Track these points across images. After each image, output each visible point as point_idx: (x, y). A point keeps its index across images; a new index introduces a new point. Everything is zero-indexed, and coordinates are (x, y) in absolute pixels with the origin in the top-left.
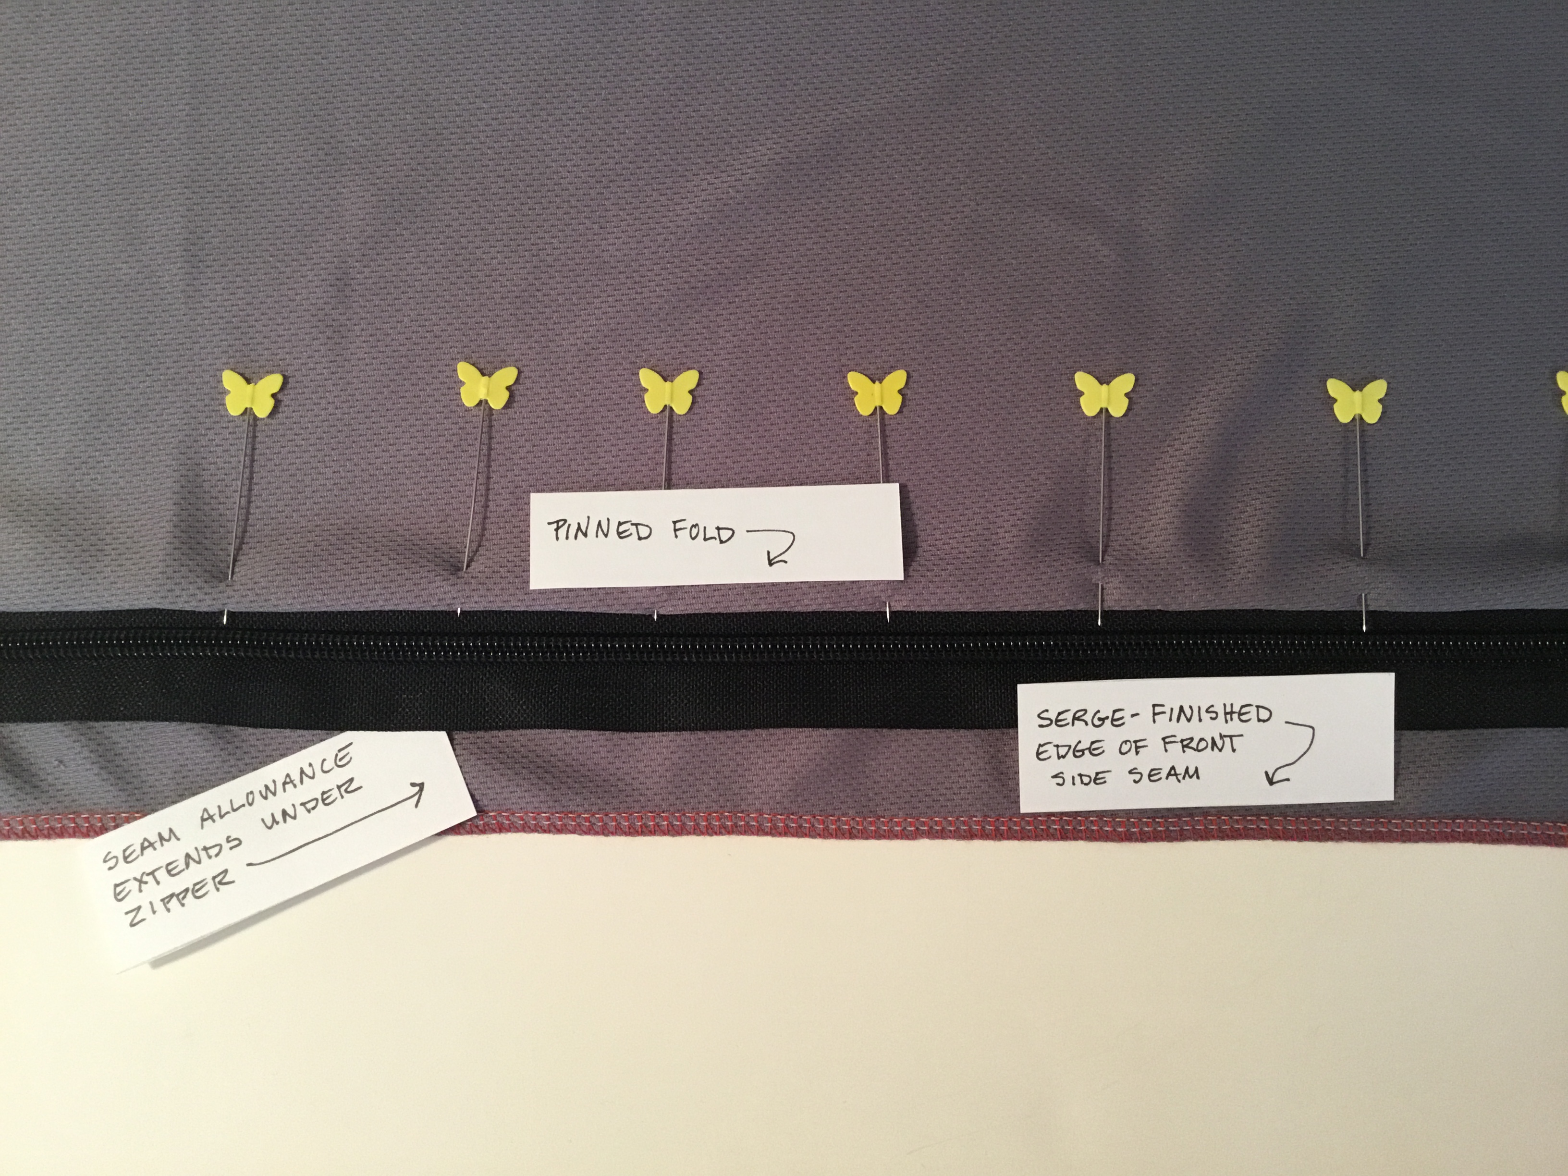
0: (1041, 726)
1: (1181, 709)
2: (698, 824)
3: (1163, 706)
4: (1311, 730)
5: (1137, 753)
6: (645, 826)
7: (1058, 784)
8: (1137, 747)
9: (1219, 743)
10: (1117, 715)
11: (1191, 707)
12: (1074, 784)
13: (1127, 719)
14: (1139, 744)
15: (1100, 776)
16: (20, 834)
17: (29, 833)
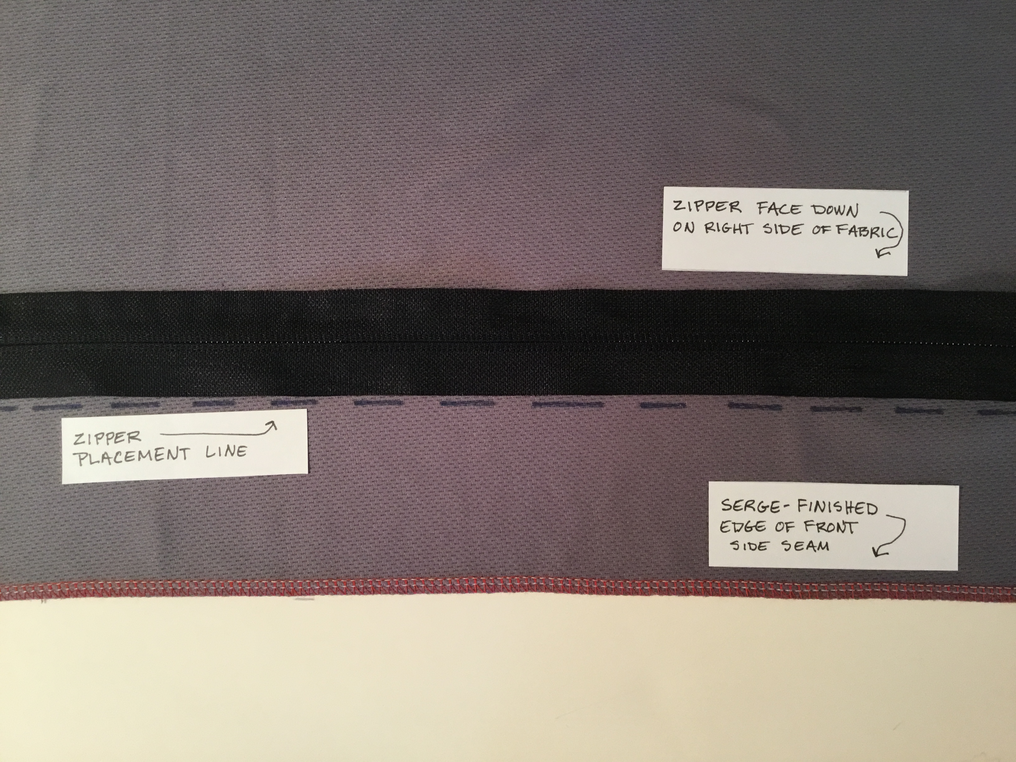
0: (724, 510)
1: (818, 503)
2: (505, 585)
3: (805, 500)
4: (903, 521)
5: (788, 531)
6: (471, 586)
7: (735, 549)
8: (787, 527)
9: (842, 527)
10: (775, 505)
11: (824, 502)
12: (745, 549)
13: (781, 508)
14: (789, 525)
15: (763, 545)
16: (58, 594)
17: (64, 594)
